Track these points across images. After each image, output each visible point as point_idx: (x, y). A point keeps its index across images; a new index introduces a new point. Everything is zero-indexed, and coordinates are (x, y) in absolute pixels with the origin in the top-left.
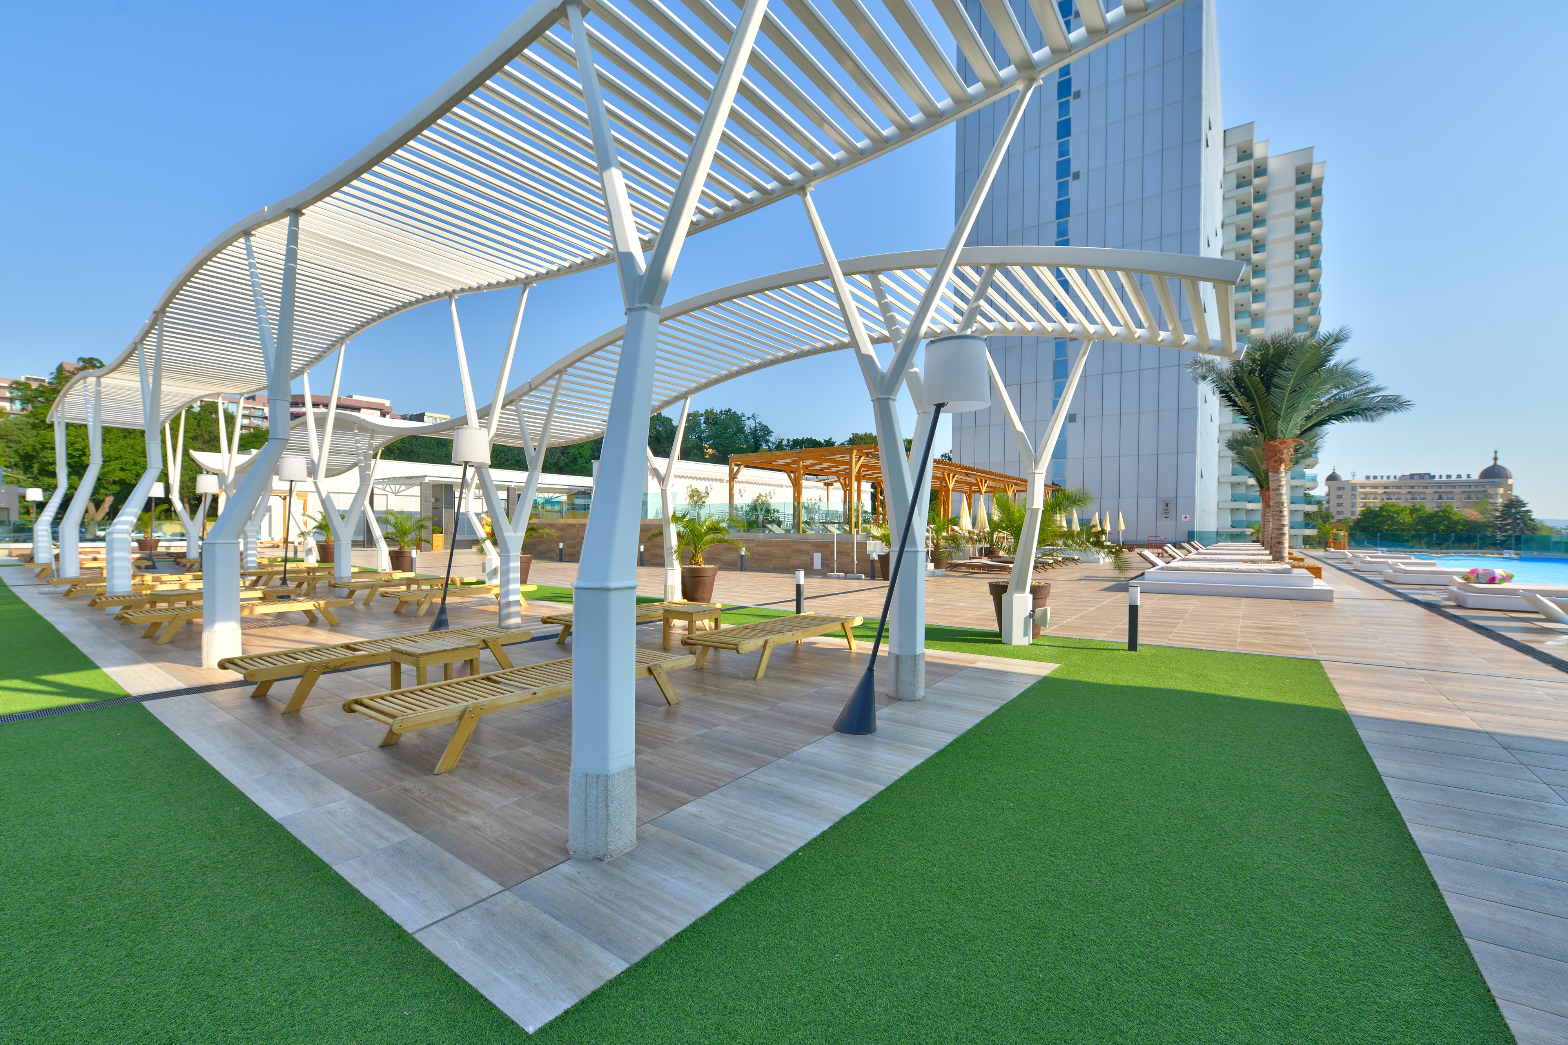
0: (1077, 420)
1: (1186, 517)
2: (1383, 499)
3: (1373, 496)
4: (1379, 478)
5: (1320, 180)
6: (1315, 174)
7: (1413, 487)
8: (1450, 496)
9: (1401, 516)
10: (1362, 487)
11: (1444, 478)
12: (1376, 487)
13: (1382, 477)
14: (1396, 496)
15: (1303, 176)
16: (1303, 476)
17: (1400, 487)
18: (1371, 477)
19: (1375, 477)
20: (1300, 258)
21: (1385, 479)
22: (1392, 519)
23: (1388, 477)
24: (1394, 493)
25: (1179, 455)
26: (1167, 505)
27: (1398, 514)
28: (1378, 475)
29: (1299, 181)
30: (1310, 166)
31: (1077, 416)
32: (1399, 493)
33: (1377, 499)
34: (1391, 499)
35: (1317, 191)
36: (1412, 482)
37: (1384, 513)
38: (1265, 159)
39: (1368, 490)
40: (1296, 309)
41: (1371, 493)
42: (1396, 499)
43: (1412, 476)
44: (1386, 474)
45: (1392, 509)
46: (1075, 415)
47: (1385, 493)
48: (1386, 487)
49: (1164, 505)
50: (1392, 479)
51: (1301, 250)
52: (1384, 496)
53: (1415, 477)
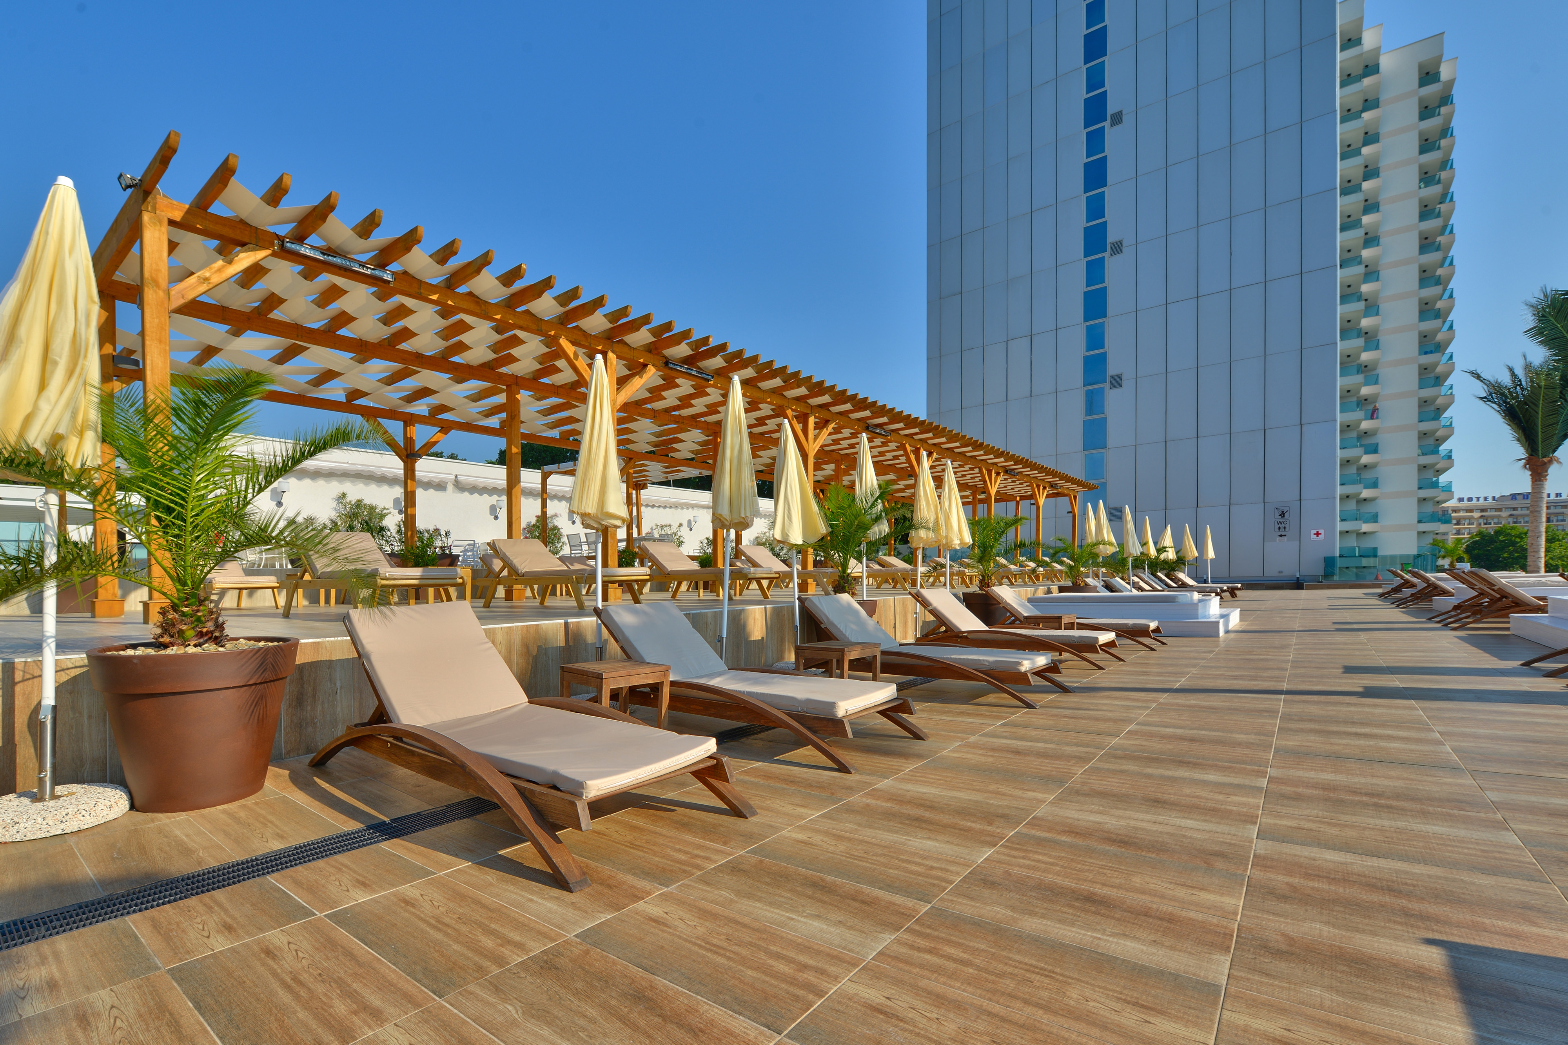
0: (1124, 383)
1: (1318, 534)
2: (1480, 524)
3: (1467, 521)
4: (1475, 500)
5: (1450, 84)
6: (1445, 72)
7: (1515, 509)
8: (1560, 518)
9: (1525, 540)
10: (1455, 511)
11: (1553, 497)
12: (1471, 511)
13: (1478, 499)
14: (1496, 520)
15: (1428, 75)
16: (1435, 485)
17: (1500, 510)
18: (1465, 500)
19: (1470, 499)
20: (1425, 187)
21: (1481, 500)
22: (1514, 544)
23: (1486, 499)
24: (1493, 517)
25: (1304, 428)
26: (1283, 515)
27: (1522, 538)
28: (1473, 496)
29: (1423, 82)
30: (1438, 61)
31: (1124, 378)
32: (1499, 517)
33: (1473, 524)
34: (1490, 524)
35: (1446, 99)
36: (1514, 503)
37: (1502, 538)
38: (1377, 52)
39: (1462, 514)
40: (1421, 256)
41: (1465, 518)
42: (1495, 523)
43: (1514, 496)
44: (1482, 496)
45: (1513, 532)
46: (1121, 375)
47: (1482, 516)
48: (1482, 510)
49: (1277, 514)
50: (1490, 500)
51: (1427, 177)
52: (1481, 521)
53: (1517, 497)
